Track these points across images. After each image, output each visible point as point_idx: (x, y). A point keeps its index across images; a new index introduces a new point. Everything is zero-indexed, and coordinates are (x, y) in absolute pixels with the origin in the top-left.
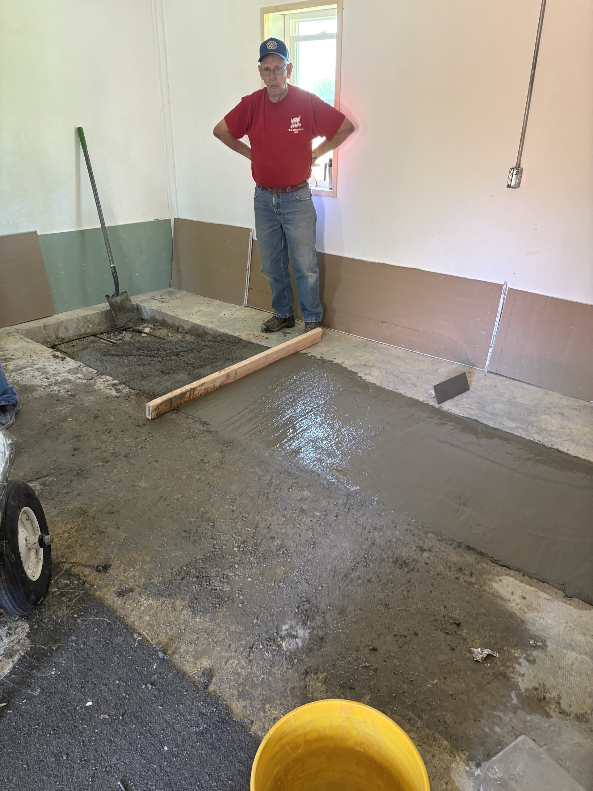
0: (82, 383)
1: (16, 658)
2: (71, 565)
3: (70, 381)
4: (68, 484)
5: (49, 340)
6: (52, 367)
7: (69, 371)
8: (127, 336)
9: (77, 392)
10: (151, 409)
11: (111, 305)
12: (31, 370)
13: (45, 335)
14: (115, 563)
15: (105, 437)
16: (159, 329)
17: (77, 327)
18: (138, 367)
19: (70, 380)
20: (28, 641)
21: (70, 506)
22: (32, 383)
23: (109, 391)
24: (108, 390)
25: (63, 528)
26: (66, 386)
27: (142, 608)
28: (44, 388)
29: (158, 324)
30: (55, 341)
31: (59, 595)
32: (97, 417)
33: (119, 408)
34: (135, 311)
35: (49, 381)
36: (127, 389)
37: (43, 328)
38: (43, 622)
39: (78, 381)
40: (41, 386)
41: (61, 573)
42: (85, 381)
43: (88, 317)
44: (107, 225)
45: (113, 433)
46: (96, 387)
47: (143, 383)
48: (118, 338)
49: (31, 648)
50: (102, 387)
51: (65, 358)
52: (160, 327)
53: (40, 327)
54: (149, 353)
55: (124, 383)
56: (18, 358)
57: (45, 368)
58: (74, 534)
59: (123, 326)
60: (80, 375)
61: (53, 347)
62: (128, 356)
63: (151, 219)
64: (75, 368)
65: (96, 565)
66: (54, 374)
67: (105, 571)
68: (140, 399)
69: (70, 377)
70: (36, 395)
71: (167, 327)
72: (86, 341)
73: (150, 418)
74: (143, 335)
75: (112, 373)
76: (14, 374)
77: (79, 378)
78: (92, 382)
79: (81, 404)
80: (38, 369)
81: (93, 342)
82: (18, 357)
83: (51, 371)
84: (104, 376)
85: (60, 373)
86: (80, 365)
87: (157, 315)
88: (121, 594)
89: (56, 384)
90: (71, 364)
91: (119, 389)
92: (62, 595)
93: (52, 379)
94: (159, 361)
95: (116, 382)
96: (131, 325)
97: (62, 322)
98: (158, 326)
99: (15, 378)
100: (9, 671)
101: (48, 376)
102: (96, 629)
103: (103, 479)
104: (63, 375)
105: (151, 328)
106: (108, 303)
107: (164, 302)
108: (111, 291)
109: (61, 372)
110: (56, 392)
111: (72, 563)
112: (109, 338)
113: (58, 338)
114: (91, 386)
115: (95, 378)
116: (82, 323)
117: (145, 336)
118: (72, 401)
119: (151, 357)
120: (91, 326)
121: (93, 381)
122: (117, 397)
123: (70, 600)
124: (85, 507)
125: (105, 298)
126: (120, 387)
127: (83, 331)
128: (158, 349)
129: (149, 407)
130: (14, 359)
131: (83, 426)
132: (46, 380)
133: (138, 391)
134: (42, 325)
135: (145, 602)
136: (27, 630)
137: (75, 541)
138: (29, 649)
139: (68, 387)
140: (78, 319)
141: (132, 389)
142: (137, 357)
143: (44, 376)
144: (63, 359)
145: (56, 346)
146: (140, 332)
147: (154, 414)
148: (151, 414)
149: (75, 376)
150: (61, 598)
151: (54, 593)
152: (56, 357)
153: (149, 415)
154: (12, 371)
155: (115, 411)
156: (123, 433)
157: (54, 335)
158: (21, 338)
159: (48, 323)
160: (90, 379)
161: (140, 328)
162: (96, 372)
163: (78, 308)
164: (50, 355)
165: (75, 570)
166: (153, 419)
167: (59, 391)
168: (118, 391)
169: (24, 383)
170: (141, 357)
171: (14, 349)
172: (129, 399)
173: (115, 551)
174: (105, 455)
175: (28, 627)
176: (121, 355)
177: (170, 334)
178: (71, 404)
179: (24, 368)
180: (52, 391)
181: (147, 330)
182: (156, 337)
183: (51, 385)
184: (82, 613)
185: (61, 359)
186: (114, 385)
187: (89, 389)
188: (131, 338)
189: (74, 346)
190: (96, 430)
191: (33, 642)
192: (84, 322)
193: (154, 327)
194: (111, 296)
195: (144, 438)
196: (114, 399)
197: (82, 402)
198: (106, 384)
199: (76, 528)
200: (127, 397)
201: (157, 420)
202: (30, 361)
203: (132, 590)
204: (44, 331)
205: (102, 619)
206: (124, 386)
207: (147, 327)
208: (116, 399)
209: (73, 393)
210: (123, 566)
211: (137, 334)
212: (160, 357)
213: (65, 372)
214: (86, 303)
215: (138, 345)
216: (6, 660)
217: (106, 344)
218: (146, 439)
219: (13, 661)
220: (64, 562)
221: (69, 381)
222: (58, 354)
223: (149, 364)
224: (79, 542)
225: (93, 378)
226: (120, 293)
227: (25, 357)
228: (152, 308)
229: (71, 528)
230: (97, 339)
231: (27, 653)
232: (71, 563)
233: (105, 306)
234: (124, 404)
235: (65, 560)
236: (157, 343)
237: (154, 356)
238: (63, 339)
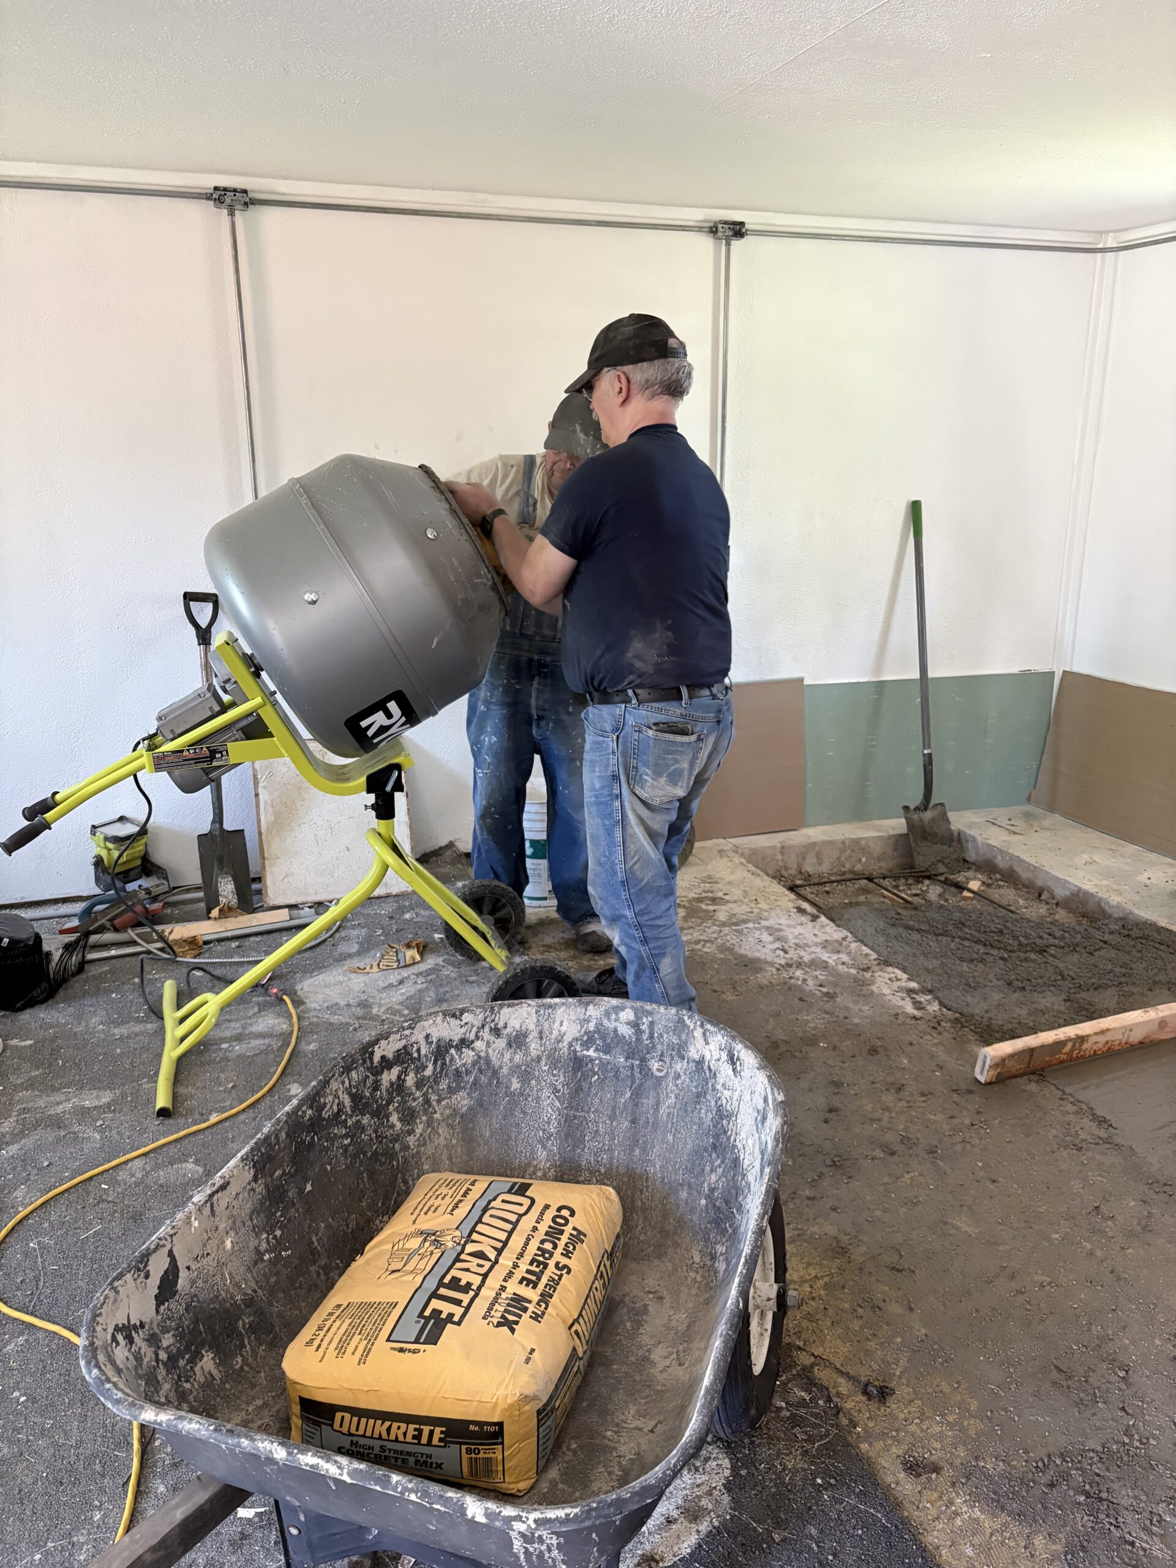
0: (848, 973)
1: (704, 1527)
2: (813, 1359)
3: (825, 966)
4: (814, 1180)
5: (784, 873)
6: (793, 930)
7: (825, 945)
8: (934, 892)
9: (837, 991)
10: (988, 1063)
11: (910, 825)
12: (756, 929)
13: (780, 864)
14: (903, 1391)
15: (888, 1098)
16: (1000, 887)
17: (839, 858)
18: (958, 962)
19: (826, 962)
20: (726, 1499)
21: (815, 1229)
22: (757, 955)
23: (900, 1003)
24: (898, 998)
25: (801, 1273)
26: (817, 973)
27: (958, 1522)
28: (778, 970)
29: (998, 876)
30: (795, 877)
31: (788, 1418)
32: (873, 1051)
33: (919, 1043)
34: (955, 844)
35: (787, 956)
36: (935, 1007)
37: (779, 850)
38: (757, 1469)
39: (840, 967)
40: (772, 964)
41: (794, 1372)
42: (853, 971)
43: (863, 843)
44: (931, 674)
45: (905, 1094)
46: (874, 988)
47: (969, 999)
48: (913, 892)
49: (732, 1517)
50: (886, 991)
51: (817, 917)
52: (1001, 883)
53: (774, 847)
54: (983, 937)
55: (930, 992)
56: (735, 902)
57: (781, 930)
58: (822, 1292)
59: (927, 870)
60: (844, 958)
61: (792, 889)
62: (940, 935)
63: (1015, 670)
64: (837, 941)
65: (864, 1379)
66: (797, 945)
67: (880, 1401)
68: (960, 1033)
69: (825, 956)
70: (763, 978)
71: (1015, 884)
72: (851, 887)
73: (982, 1079)
74: (966, 894)
75: (906, 964)
76: (726, 930)
77: (843, 963)
78: (868, 975)
79: (846, 1018)
80: (767, 928)
81: (865, 891)
82: (735, 898)
83: (791, 936)
84: (890, 969)
85: (807, 945)
86: (846, 937)
87: (999, 857)
88: (914, 1468)
89: (799, 965)
90: (831, 931)
91: (920, 1003)
92: (795, 1421)
93: (793, 955)
94: (1002, 958)
95: (913, 985)
96: (941, 868)
97: (814, 844)
98: (997, 880)
99: (729, 938)
100: (689, 1550)
101: (786, 947)
102: (860, 1532)
103: (882, 1188)
104: (813, 949)
105: (983, 883)
106: (903, 820)
107: (1015, 833)
108: (915, 798)
109: (811, 944)
110: (799, 983)
111: (815, 1357)
112: (896, 887)
113: (800, 872)
114: (864, 983)
115: (874, 968)
116: (849, 852)
117: (969, 898)
118: (828, 1007)
119: (985, 945)
120: (864, 860)
121: (870, 974)
122: (915, 1018)
123: (810, 1440)
124: (845, 1240)
125: (902, 811)
126: (923, 998)
127: (848, 866)
128: (1001, 932)
129: (986, 1057)
130: (728, 902)
131: (846, 1065)
132: (782, 953)
133: (957, 1015)
134: (779, 845)
135: (965, 1509)
136: (727, 1473)
137: (822, 1307)
138: (728, 1517)
139: (821, 975)
140: (843, 842)
141: (945, 1007)
142: (957, 940)
143: (778, 945)
144: (814, 918)
145: (797, 886)
146: (960, 887)
147: (992, 1073)
148: (985, 1073)
149: (835, 957)
150: (793, 1428)
151: (780, 1409)
152: (801, 911)
153: (982, 1073)
154: (724, 924)
155: (910, 1048)
156: (924, 1098)
157: (795, 867)
158: (742, 864)
159: (791, 842)
160: (863, 970)
161: (960, 878)
162: (876, 956)
163: (847, 821)
164: (791, 905)
165: (822, 1375)
166: (989, 1084)
167: (804, 980)
168: (918, 1005)
169: (743, 952)
170: (966, 943)
171: (730, 883)
172: (939, 1028)
173: (903, 1362)
174: (890, 1137)
175: (729, 1466)
176: (924, 931)
177: (1021, 902)
178: (826, 1012)
179: (745, 921)
180: (791, 978)
181: (974, 885)
182: (992, 902)
183: (790, 966)
184: (832, 1481)
185: (809, 918)
186: (910, 992)
187: (860, 987)
188: (940, 895)
189: (828, 893)
190: (871, 1079)
191: (736, 1504)
192: (852, 851)
193: (990, 881)
194: (912, 807)
195: (967, 1122)
196: (909, 1021)
197: (847, 1014)
198: (896, 985)
199: (826, 1279)
200: (936, 1024)
201: (996, 1088)
202: (756, 911)
203: (936, 1469)
204: (779, 857)
205: (872, 1511)
206: (929, 997)
207: (975, 879)
208: (914, 1022)
209: (831, 991)
210: (918, 1402)
211: (953, 889)
212: (1006, 950)
213: (816, 944)
214: (860, 813)
215: (957, 915)
216: (686, 1523)
217: (891, 900)
218: (972, 1125)
219: (698, 1531)
220: (800, 1348)
221: (824, 965)
222: (805, 905)
223: (982, 961)
224: (831, 1312)
225: (869, 968)
226: (931, 804)
227: (746, 900)
228: (989, 842)
229: (816, 1277)
230: (871, 885)
231: (724, 1523)
232: (813, 1354)
233: (898, 825)
234: (929, 1037)
235: (801, 1344)
236: (998, 917)
237: (992, 947)
238: (810, 876)
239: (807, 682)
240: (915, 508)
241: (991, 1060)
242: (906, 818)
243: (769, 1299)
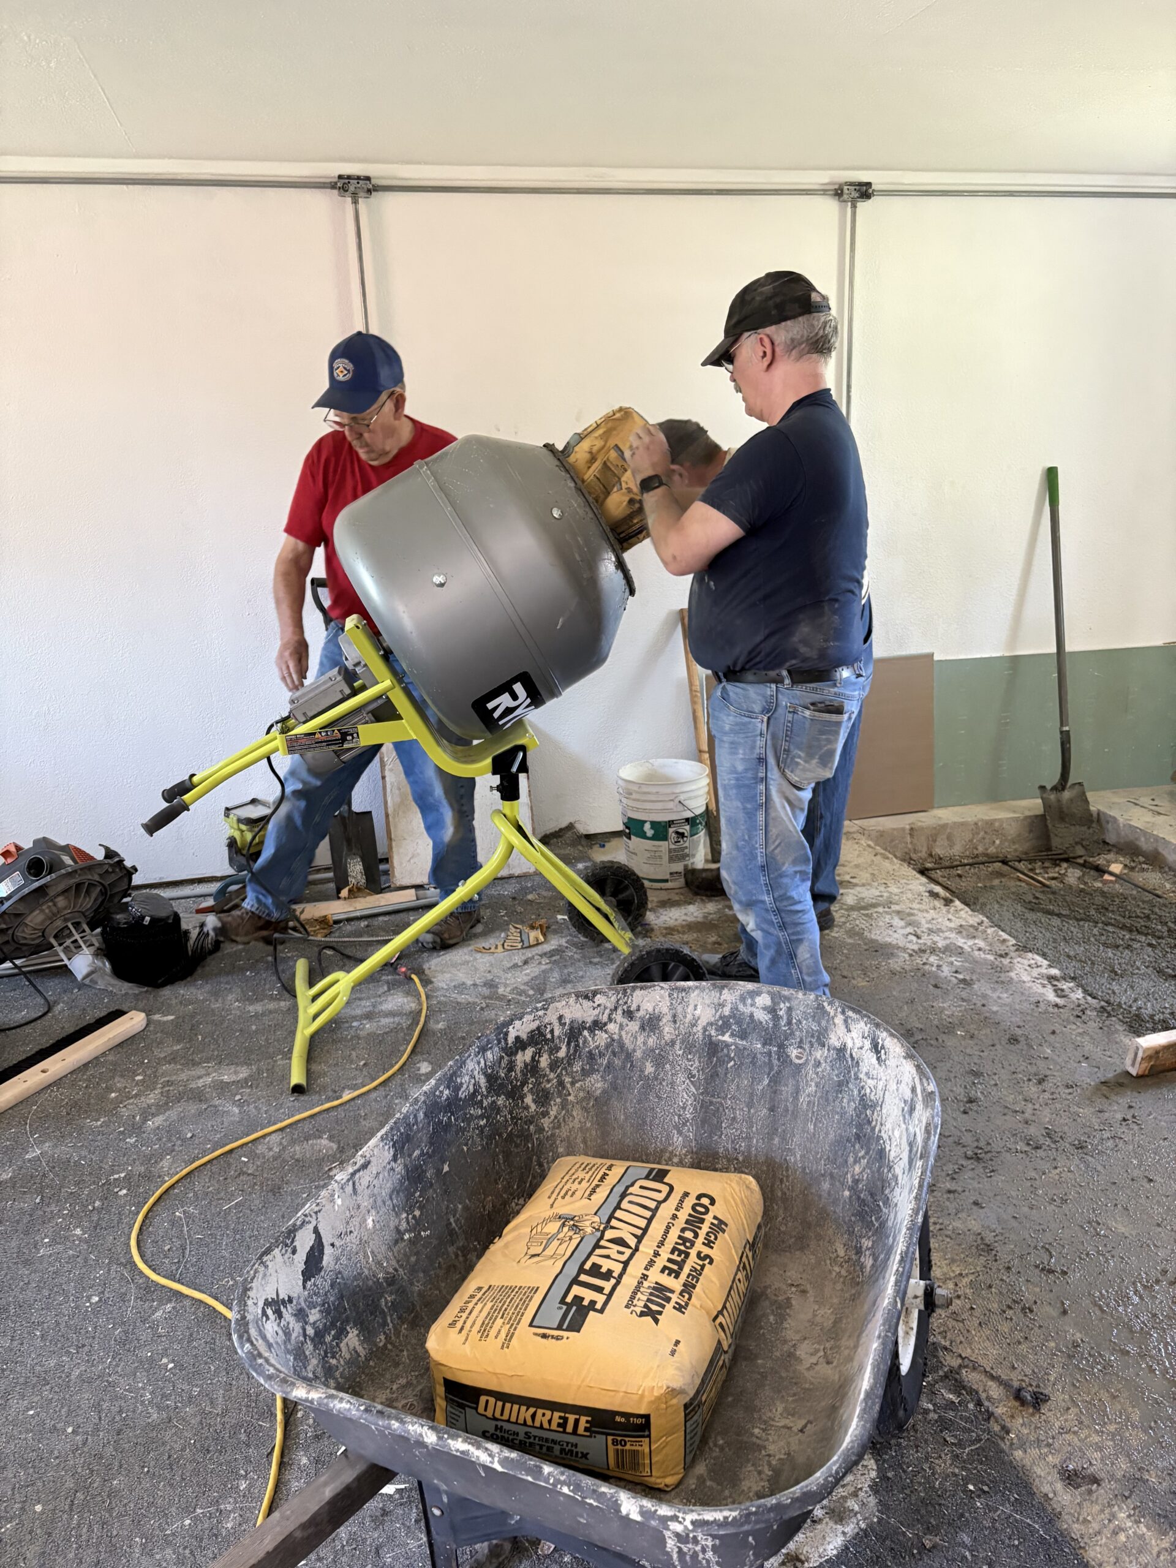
0: (985, 960)
1: (850, 1529)
2: (959, 1361)
3: (960, 952)
4: (956, 1173)
5: (914, 856)
6: (925, 915)
7: (960, 930)
8: (1073, 876)
9: (974, 978)
10: (1140, 1054)
11: (1047, 805)
12: (886, 912)
13: (910, 846)
14: (1058, 1397)
15: (1033, 1089)
16: (1143, 870)
17: (971, 841)
18: (1101, 948)
19: (961, 948)
20: (872, 1501)
21: (957, 1224)
22: (888, 940)
23: (1041, 990)
24: (1039, 986)
25: (945, 1270)
26: (953, 959)
27: (1122, 1537)
28: (911, 955)
29: (1141, 859)
30: (925, 860)
31: (936, 1421)
32: (1014, 1040)
33: (1062, 1032)
34: (1094, 825)
35: (920, 941)
36: (1079, 994)
37: (908, 831)
38: (904, 1471)
39: (977, 953)
40: (904, 949)
41: (941, 1373)
42: (991, 957)
43: (997, 824)
44: (1069, 647)
45: (1047, 1085)
46: (1012, 974)
47: (1115, 987)
48: (1051, 875)
49: (880, 1520)
50: (1025, 978)
51: (951, 901)
52: (1144, 866)
53: (903, 829)
54: (1128, 922)
55: (1073, 979)
56: (863, 885)
57: (912, 915)
58: (968, 1291)
59: (1065, 852)
60: (981, 944)
61: (923, 872)
62: (1082, 920)
63: (1159, 642)
64: (972, 926)
65: (1016, 1384)
66: (929, 929)
67: (1035, 1407)
68: (1107, 1023)
69: (960, 942)
70: (896, 964)
71: (1161, 868)
72: (984, 870)
73: (1134, 1072)
74: (1107, 877)
75: (1045, 950)
76: (854, 914)
77: (980, 949)
78: (1006, 961)
79: (984, 1005)
80: (898, 912)
81: (1000, 874)
82: (864, 881)
83: (923, 921)
84: (1030, 955)
85: (940, 930)
86: (982, 922)
87: (1143, 839)
88: (1071, 1478)
89: (933, 951)
90: (964, 915)
91: (1062, 990)
92: (944, 1424)
93: (926, 940)
94: (1150, 945)
95: (1054, 972)
96: (1080, 851)
97: (944, 826)
98: (1140, 863)
99: (857, 922)
100: (835, 1552)
101: (919, 932)
102: (1016, 1542)
103: (1029, 1184)
104: (947, 934)
105: (1126, 866)
106: (1040, 801)
107: (1159, 814)
108: (1051, 775)
109: (944, 929)
110: (934, 969)
111: (963, 1359)
112: (1031, 870)
113: (931, 855)
114: (1002, 970)
115: (1012, 954)
116: (982, 833)
117: (1111, 881)
118: (964, 994)
119: (1131, 931)
120: (998, 842)
121: (1008, 960)
122: (1056, 1005)
123: (960, 1444)
124: (989, 1237)
125: (1038, 792)
126: (1066, 986)
127: (981, 849)
128: (1148, 917)
129: (1137, 1048)
130: (856, 885)
131: (986, 1054)
132: (914, 939)
133: (1103, 1003)
134: (908, 827)
135: (1129, 1524)
136: (873, 1474)
137: (968, 1306)
138: (875, 1520)
139: (957, 962)
140: (976, 824)
141: (1090, 995)
142: (1100, 925)
143: (910, 930)
144: (948, 902)
145: (928, 870)
146: (1100, 871)
147: (1144, 1065)
148: (1137, 1065)
149: (970, 942)
150: (941, 1431)
151: (926, 1412)
152: (934, 895)
153: (1133, 1065)
154: (852, 908)
155: (1053, 1037)
156: (1070, 1090)
157: (925, 849)
158: (869, 846)
159: (920, 824)
160: (1001, 956)
161: (1100, 861)
162: (1014, 942)
163: (980, 802)
164: (922, 889)
165: (971, 1377)
166: (1139, 1077)
167: (939, 966)
168: (1060, 993)
169: (873, 937)
170: (1110, 928)
171: (857, 866)
172: (1084, 1017)
173: (1058, 1369)
174: (1033, 1130)
175: (875, 1467)
176: (1065, 916)
177: (1168, 886)
178: (963, 1000)
179: (874, 906)
180: (924, 964)
181: (1116, 868)
182: (1136, 886)
183: (924, 951)
184: (986, 1488)
185: (942, 901)
186: (1051, 978)
187: (998, 974)
188: (1079, 878)
189: (960, 876)
190: (1013, 1069)
191: (884, 1507)
192: (986, 833)
193: (1133, 864)
194: (1049, 787)
195: (1119, 1116)
196: (1051, 1009)
197: (984, 1002)
198: (1035, 972)
199: (971, 1277)
200: (1080, 1013)
201: (1148, 1079)
202: (885, 894)
203: (1096, 1480)
204: (908, 839)
205: (1028, 1521)
206: (1072, 985)
207: (1116, 861)
208: (1056, 1009)
209: (968, 978)
210: (1073, 1410)
211: (1092, 873)
212: (1154, 936)
213: (951, 930)
214: (994, 795)
215: (1099, 900)
216: (831, 1524)
217: (1028, 884)
218: (1125, 1120)
219: (844, 1533)
220: (946, 1349)
221: (960, 950)
222: (938, 889)
223: (1128, 947)
224: (977, 1312)
225: (1006, 954)
226: (1069, 784)
227: (876, 884)
228: (1132, 823)
229: (961, 1274)
230: (1005, 868)
231: (870, 1526)
232: (960, 1356)
233: (1034, 805)
234: (1074, 1027)
235: (947, 1344)
236: (1144, 902)
237: (1139, 933)
238: (941, 859)
239: (936, 658)
240: (1051, 474)
241: (1144, 1052)
242: (1042, 798)
243: (916, 1297)
